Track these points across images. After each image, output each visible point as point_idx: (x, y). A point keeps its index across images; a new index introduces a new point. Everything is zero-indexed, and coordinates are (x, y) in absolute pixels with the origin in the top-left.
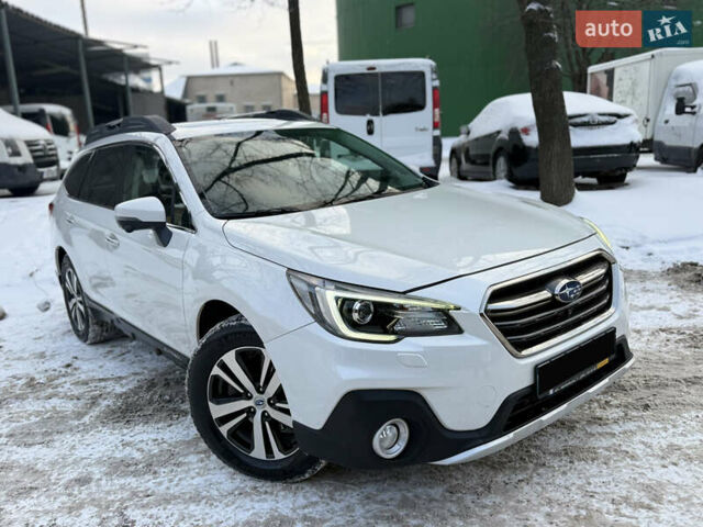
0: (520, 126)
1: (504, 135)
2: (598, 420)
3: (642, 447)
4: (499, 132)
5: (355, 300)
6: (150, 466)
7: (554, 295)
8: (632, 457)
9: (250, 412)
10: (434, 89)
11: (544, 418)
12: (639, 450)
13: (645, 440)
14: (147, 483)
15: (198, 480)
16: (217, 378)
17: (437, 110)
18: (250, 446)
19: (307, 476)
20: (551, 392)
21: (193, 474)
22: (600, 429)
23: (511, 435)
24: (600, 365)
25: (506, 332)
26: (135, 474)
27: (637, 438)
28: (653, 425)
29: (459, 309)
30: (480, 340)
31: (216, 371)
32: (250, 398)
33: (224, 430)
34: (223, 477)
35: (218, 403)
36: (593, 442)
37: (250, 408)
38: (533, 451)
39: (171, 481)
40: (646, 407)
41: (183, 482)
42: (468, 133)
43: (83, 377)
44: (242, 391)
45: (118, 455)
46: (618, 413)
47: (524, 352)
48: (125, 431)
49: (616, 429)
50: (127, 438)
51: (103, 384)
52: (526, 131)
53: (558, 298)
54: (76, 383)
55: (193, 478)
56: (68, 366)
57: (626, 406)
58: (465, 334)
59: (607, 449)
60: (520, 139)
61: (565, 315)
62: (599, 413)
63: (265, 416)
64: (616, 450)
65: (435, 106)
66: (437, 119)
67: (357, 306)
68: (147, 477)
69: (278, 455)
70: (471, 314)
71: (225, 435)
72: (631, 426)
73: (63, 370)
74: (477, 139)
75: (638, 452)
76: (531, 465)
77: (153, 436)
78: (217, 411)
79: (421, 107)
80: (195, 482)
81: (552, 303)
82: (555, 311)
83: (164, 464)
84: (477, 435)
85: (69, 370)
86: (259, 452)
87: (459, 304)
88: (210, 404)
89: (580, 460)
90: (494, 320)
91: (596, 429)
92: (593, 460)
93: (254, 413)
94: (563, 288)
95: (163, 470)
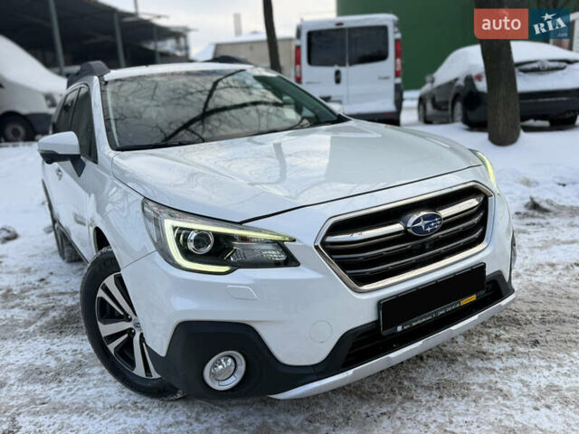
0: (474, 74)
1: (461, 82)
2: (483, 355)
3: (519, 385)
4: (456, 80)
5: (191, 230)
6: (57, 376)
7: (406, 228)
8: (505, 396)
9: (131, 332)
10: (397, 41)
11: (392, 355)
12: (514, 387)
13: (524, 378)
14: (50, 392)
15: (93, 391)
16: (102, 300)
17: (399, 61)
18: (132, 364)
19: (179, 396)
20: (399, 328)
21: (91, 385)
22: (481, 364)
23: (350, 372)
24: (464, 302)
25: (345, 265)
26: (44, 382)
27: (516, 376)
28: (538, 362)
29: (294, 241)
30: (316, 273)
31: (101, 293)
32: (130, 320)
33: (112, 347)
34: (113, 390)
35: (105, 323)
36: (471, 378)
37: (131, 329)
38: (406, 383)
39: (70, 390)
40: (536, 343)
41: (80, 393)
42: (433, 81)
43: (49, 290)
44: (122, 313)
45: (38, 363)
46: (507, 347)
47: (366, 287)
48: (56, 340)
49: (498, 365)
50: (54, 348)
51: (60, 297)
52: (479, 78)
54: (40, 296)
55: (88, 389)
56: (42, 280)
57: (515, 341)
58: (301, 267)
59: (481, 386)
60: (473, 85)
61: (422, 249)
62: (485, 347)
63: (142, 338)
64: (490, 388)
65: (397, 55)
66: (399, 68)
67: (193, 236)
68: (52, 385)
69: (155, 375)
70: (306, 247)
71: (113, 352)
72: (513, 362)
73: (37, 283)
74: (439, 87)
75: (513, 390)
76: (399, 398)
77: (74, 347)
78: (106, 329)
79: (381, 56)
80: (89, 393)
81: (405, 236)
82: (408, 245)
83: (68, 374)
84: (312, 371)
85: (41, 284)
86: (139, 370)
87: (294, 235)
88: (99, 324)
89: (449, 396)
90: (331, 252)
91: (478, 363)
92: (464, 396)
93: (134, 334)
94: (418, 221)
95: (68, 379)
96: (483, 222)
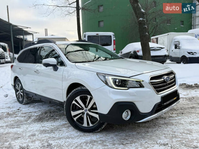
0: (136, 50)
1: (132, 53)
3: (184, 122)
4: (130, 52)
5: (117, 79)
6: (52, 131)
7: (164, 80)
8: (182, 124)
9: (83, 113)
10: (114, 40)
11: (163, 111)
12: (183, 122)
13: (184, 120)
14: (52, 135)
16: (74, 104)
17: (115, 46)
18: (83, 123)
19: (99, 130)
20: (165, 104)
21: (65, 132)
22: (172, 119)
23: (156, 114)
24: (175, 99)
25: (155, 88)
26: (48, 133)
27: (182, 120)
28: (185, 117)
29: (143, 81)
30: (149, 90)
31: (74, 102)
32: (83, 109)
33: (75, 119)
34: (74, 132)
36: (171, 121)
37: (83, 112)
39: (59, 134)
40: (183, 113)
41: (63, 134)
42: (122, 53)
43: (24, 112)
44: (81, 107)
45: (42, 129)
46: (176, 115)
47: (159, 93)
48: (42, 124)
49: (176, 118)
50: (43, 125)
51: (30, 113)
52: (138, 51)
53: (165, 80)
54: (23, 114)
55: (65, 133)
56: (19, 109)
57: (177, 114)
58: (145, 88)
59: (176, 123)
60: (137, 54)
61: (167, 85)
62: (171, 115)
63: (87, 114)
64: (178, 123)
65: (114, 45)
66: (115, 48)
67: (117, 81)
68: (52, 134)
69: (91, 125)
70: (146, 83)
71: (75, 120)
72: (179, 118)
73: (17, 111)
74: (124, 54)
75: (183, 123)
77: (51, 124)
78: (73, 113)
79: (110, 45)
80: (66, 134)
81: (164, 82)
82: (165, 84)
83: (56, 130)
85: (19, 111)
86: (85, 125)
87: (143, 80)
88: (71, 112)
89: (169, 125)
90: (152, 84)
91: (171, 118)
92: (173, 125)
93: (84, 113)
94: (166, 78)
95: (56, 132)
96: (175, 81)
